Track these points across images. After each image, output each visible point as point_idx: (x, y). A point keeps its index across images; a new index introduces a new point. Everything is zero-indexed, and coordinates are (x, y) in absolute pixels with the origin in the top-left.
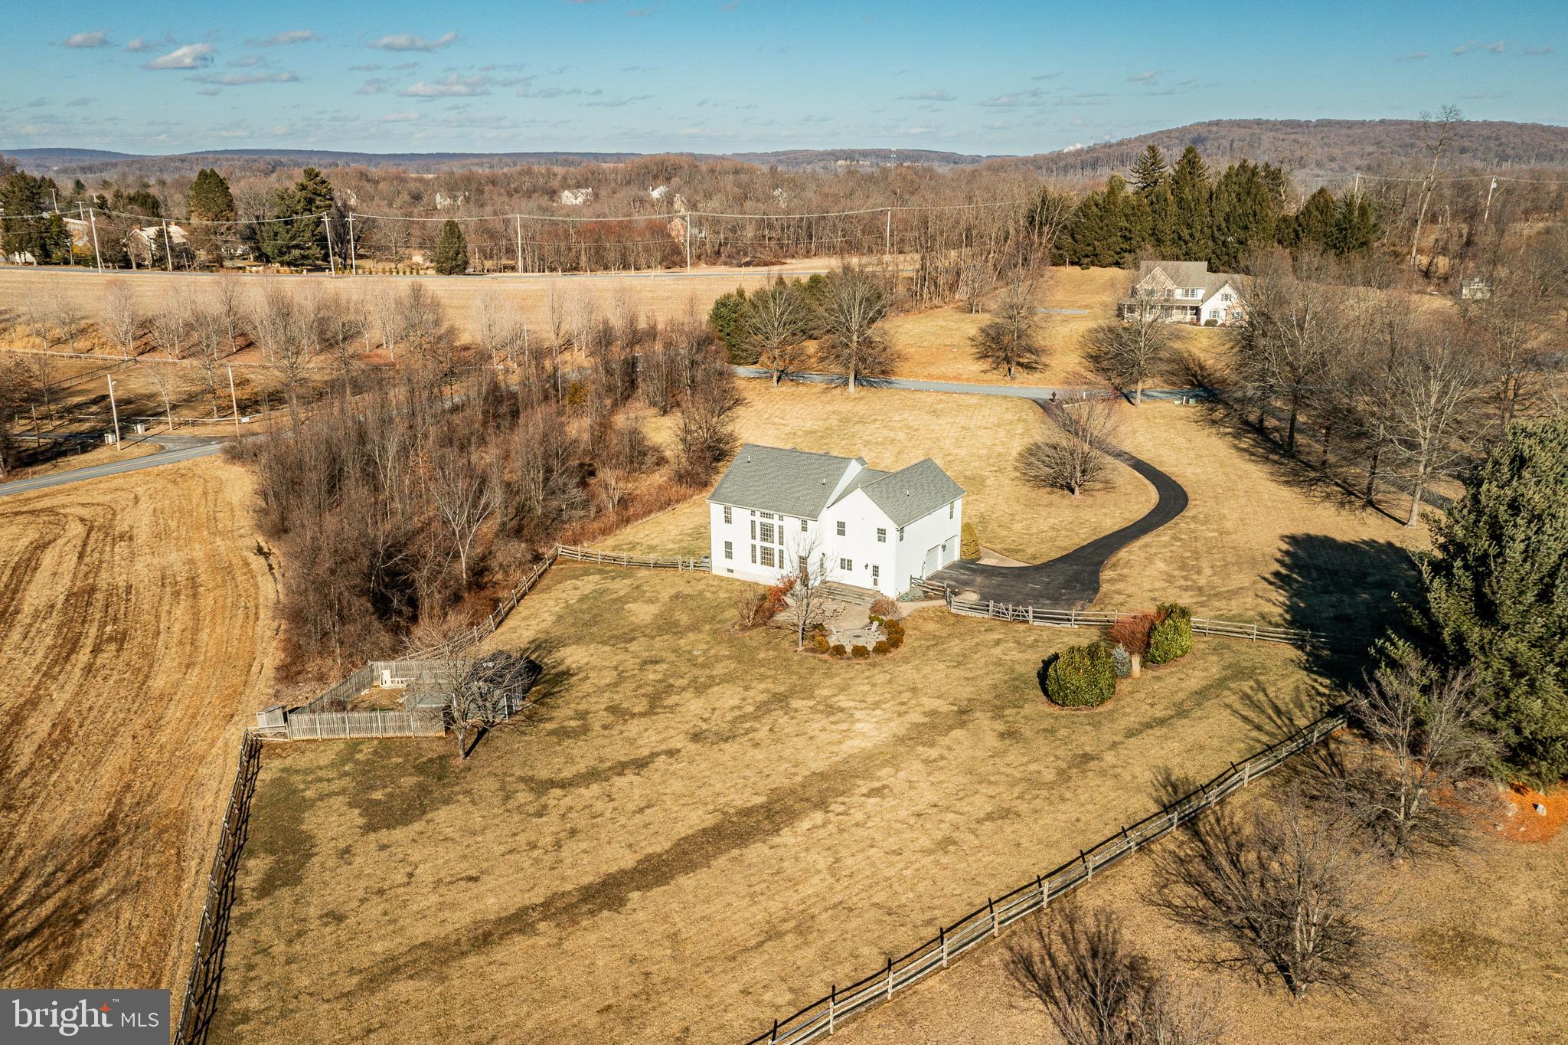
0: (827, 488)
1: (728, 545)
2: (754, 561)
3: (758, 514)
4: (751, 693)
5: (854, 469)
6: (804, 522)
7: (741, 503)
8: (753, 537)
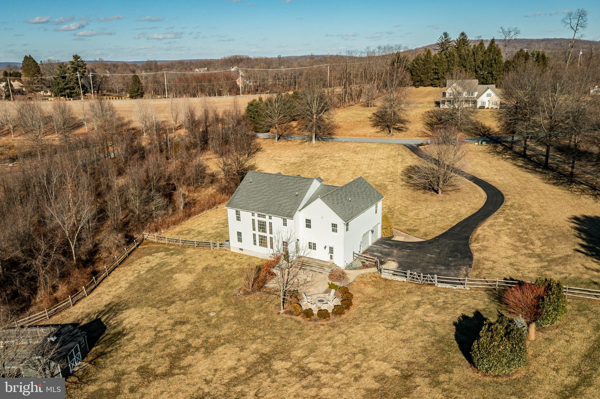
0: (299, 198)
1: (239, 234)
2: (255, 244)
3: (256, 215)
4: (245, 353)
5: (315, 185)
6: (285, 221)
7: (246, 209)
8: (254, 229)
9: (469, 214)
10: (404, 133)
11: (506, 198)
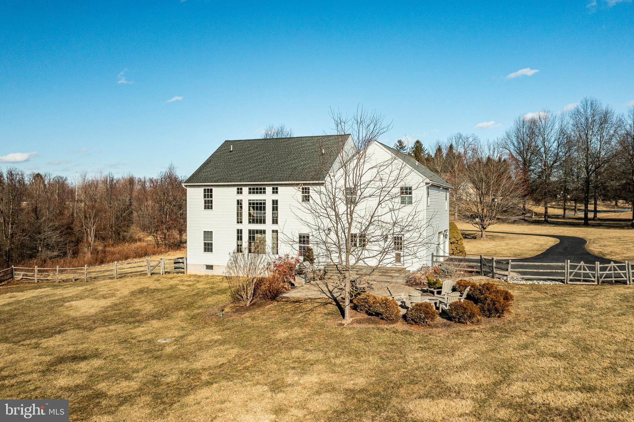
0: (327, 157)
1: (208, 235)
2: (240, 250)
3: (245, 190)
6: (306, 191)
7: (227, 180)
8: (240, 222)
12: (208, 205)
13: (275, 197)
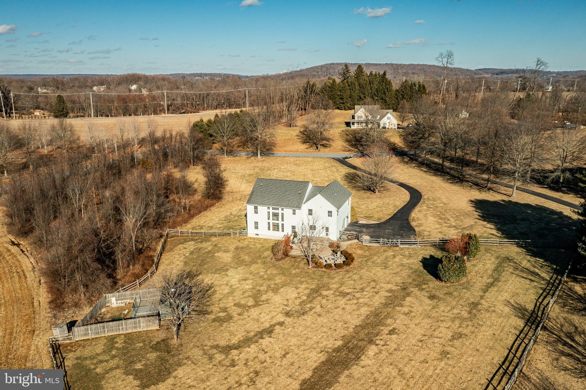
1: (256, 223)
2: (269, 229)
3: (271, 208)
5: (310, 186)
6: (294, 211)
7: (263, 204)
8: (269, 219)
9: (403, 205)
10: (328, 149)
11: (423, 194)
12: (256, 212)
13: (283, 212)
